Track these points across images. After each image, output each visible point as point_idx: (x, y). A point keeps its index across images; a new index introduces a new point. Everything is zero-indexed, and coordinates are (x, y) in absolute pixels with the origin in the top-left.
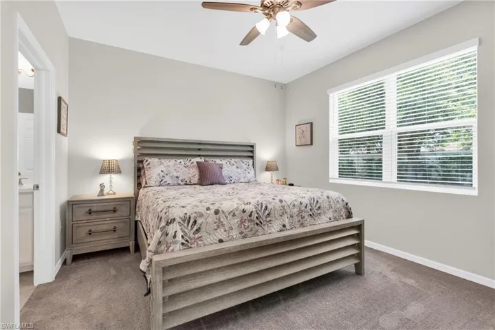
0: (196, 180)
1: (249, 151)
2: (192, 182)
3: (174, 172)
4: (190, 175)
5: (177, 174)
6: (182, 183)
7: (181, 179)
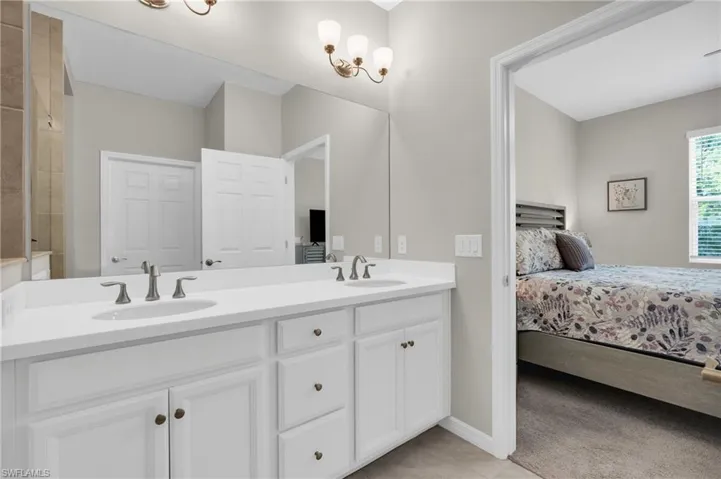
0: (557, 262)
1: (558, 218)
2: (554, 266)
3: (538, 250)
4: (552, 256)
5: (541, 254)
6: (545, 268)
7: (544, 261)
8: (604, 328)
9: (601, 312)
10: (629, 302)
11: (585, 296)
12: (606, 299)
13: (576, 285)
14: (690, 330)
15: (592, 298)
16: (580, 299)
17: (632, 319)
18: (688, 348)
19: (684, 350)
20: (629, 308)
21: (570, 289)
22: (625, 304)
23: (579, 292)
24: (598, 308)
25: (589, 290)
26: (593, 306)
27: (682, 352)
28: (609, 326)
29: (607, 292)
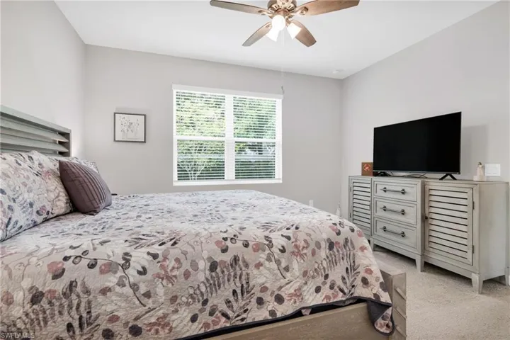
0: (62, 205)
1: (61, 143)
2: (57, 212)
3: (24, 189)
4: (52, 196)
5: (28, 197)
6: (39, 220)
7: (36, 207)
8: (153, 320)
9: (147, 295)
10: (186, 265)
11: (120, 273)
12: (154, 269)
13: (103, 254)
14: (251, 284)
15: (132, 272)
16: (112, 280)
17: (191, 291)
18: (249, 307)
19: (245, 311)
20: (187, 275)
21: (91, 266)
22: (182, 270)
23: (110, 268)
24: (143, 289)
25: (127, 257)
26: (135, 287)
27: (244, 316)
28: (160, 313)
29: (155, 256)
